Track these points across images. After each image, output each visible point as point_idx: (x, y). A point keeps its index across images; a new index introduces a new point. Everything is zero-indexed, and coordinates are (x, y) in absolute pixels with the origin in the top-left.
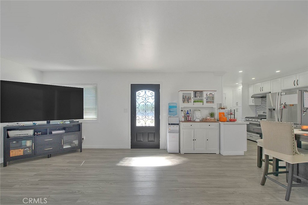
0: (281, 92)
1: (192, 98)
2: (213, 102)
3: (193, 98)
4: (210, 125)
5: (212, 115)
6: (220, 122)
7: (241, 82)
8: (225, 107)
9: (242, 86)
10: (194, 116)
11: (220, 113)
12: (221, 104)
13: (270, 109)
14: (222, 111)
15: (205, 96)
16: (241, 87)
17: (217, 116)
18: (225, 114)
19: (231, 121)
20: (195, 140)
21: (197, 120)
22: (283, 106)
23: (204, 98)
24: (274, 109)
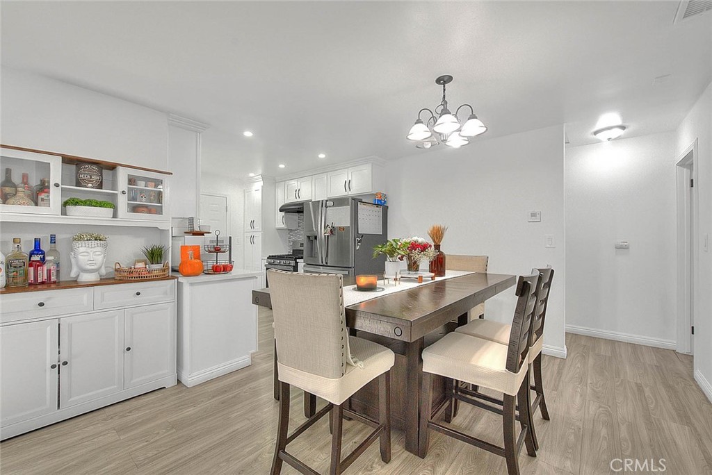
0: (327, 201)
1: (52, 184)
2: (159, 211)
3: (57, 185)
4: (138, 294)
5: (155, 255)
6: (181, 279)
7: (260, 172)
8: (203, 230)
9: (261, 183)
10: (73, 261)
11: (184, 248)
12: (191, 220)
13: (309, 237)
14: (191, 241)
15: (122, 184)
16: (259, 185)
17: (171, 259)
18: (202, 251)
19: (216, 270)
20: (65, 363)
21: (86, 278)
22: (329, 229)
23: (118, 192)
24: (316, 238)
